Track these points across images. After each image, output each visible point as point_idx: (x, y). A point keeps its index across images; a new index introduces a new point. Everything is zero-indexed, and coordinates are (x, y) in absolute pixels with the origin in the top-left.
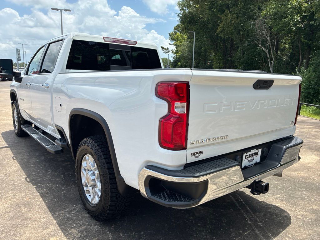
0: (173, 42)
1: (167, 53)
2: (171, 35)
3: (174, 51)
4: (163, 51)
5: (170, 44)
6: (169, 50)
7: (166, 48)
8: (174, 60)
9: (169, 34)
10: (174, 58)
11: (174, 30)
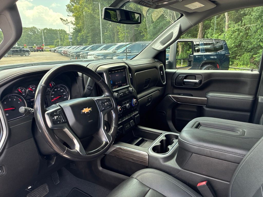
0: (71, 14)
1: (67, 25)
2: (68, 7)
3: (74, 22)
4: (62, 22)
5: (68, 16)
6: (68, 21)
7: (65, 20)
8: (74, 31)
9: (66, 6)
10: (74, 29)
11: (70, 2)
